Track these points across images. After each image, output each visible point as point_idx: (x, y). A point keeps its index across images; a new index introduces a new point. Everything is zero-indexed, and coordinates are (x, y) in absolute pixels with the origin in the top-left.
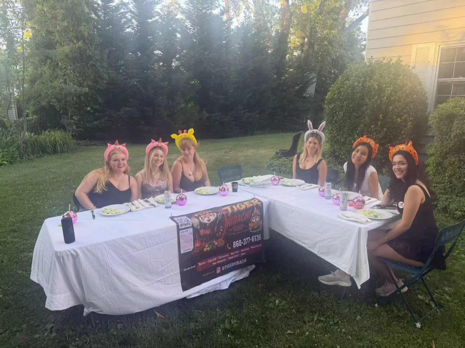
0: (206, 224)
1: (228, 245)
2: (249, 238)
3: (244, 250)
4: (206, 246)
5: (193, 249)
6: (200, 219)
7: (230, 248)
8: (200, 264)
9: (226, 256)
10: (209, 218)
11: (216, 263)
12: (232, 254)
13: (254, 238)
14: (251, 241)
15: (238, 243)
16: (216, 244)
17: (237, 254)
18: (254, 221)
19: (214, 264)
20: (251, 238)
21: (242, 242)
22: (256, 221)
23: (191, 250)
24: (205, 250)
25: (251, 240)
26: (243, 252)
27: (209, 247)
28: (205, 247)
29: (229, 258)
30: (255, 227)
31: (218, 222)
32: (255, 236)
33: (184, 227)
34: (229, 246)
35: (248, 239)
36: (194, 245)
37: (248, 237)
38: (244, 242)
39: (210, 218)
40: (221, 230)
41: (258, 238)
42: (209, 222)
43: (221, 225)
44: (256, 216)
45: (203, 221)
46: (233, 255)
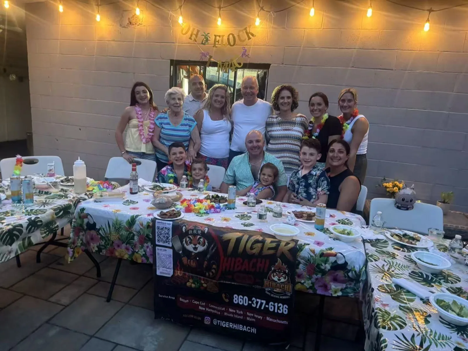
0: (192, 252)
1: (223, 295)
2: (264, 302)
3: (252, 315)
4: (191, 281)
5: (172, 276)
6: (184, 242)
7: (227, 300)
8: (181, 299)
9: (219, 308)
10: (195, 245)
11: (204, 309)
12: (231, 310)
13: (274, 306)
14: (266, 309)
15: (242, 300)
16: (205, 285)
17: (240, 315)
18: (276, 279)
19: (200, 308)
20: (267, 303)
21: (249, 301)
22: (279, 280)
23: (170, 276)
24: (188, 284)
25: (267, 306)
26: (251, 317)
27: (195, 284)
28: (189, 281)
29: (225, 314)
30: (277, 290)
31: (208, 256)
32: (276, 304)
33: (161, 244)
34: (226, 298)
35: (262, 304)
36: (174, 272)
37: (261, 299)
38: (252, 303)
39: (197, 246)
40: (213, 271)
41: (281, 308)
42: (196, 252)
43: (214, 264)
44: (279, 272)
45: (186, 246)
46: (233, 313)
